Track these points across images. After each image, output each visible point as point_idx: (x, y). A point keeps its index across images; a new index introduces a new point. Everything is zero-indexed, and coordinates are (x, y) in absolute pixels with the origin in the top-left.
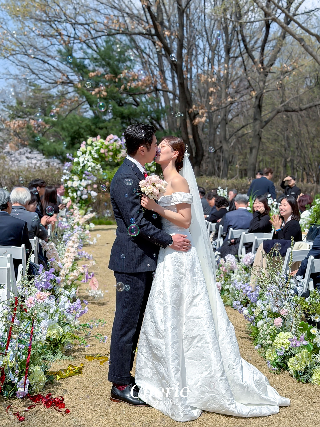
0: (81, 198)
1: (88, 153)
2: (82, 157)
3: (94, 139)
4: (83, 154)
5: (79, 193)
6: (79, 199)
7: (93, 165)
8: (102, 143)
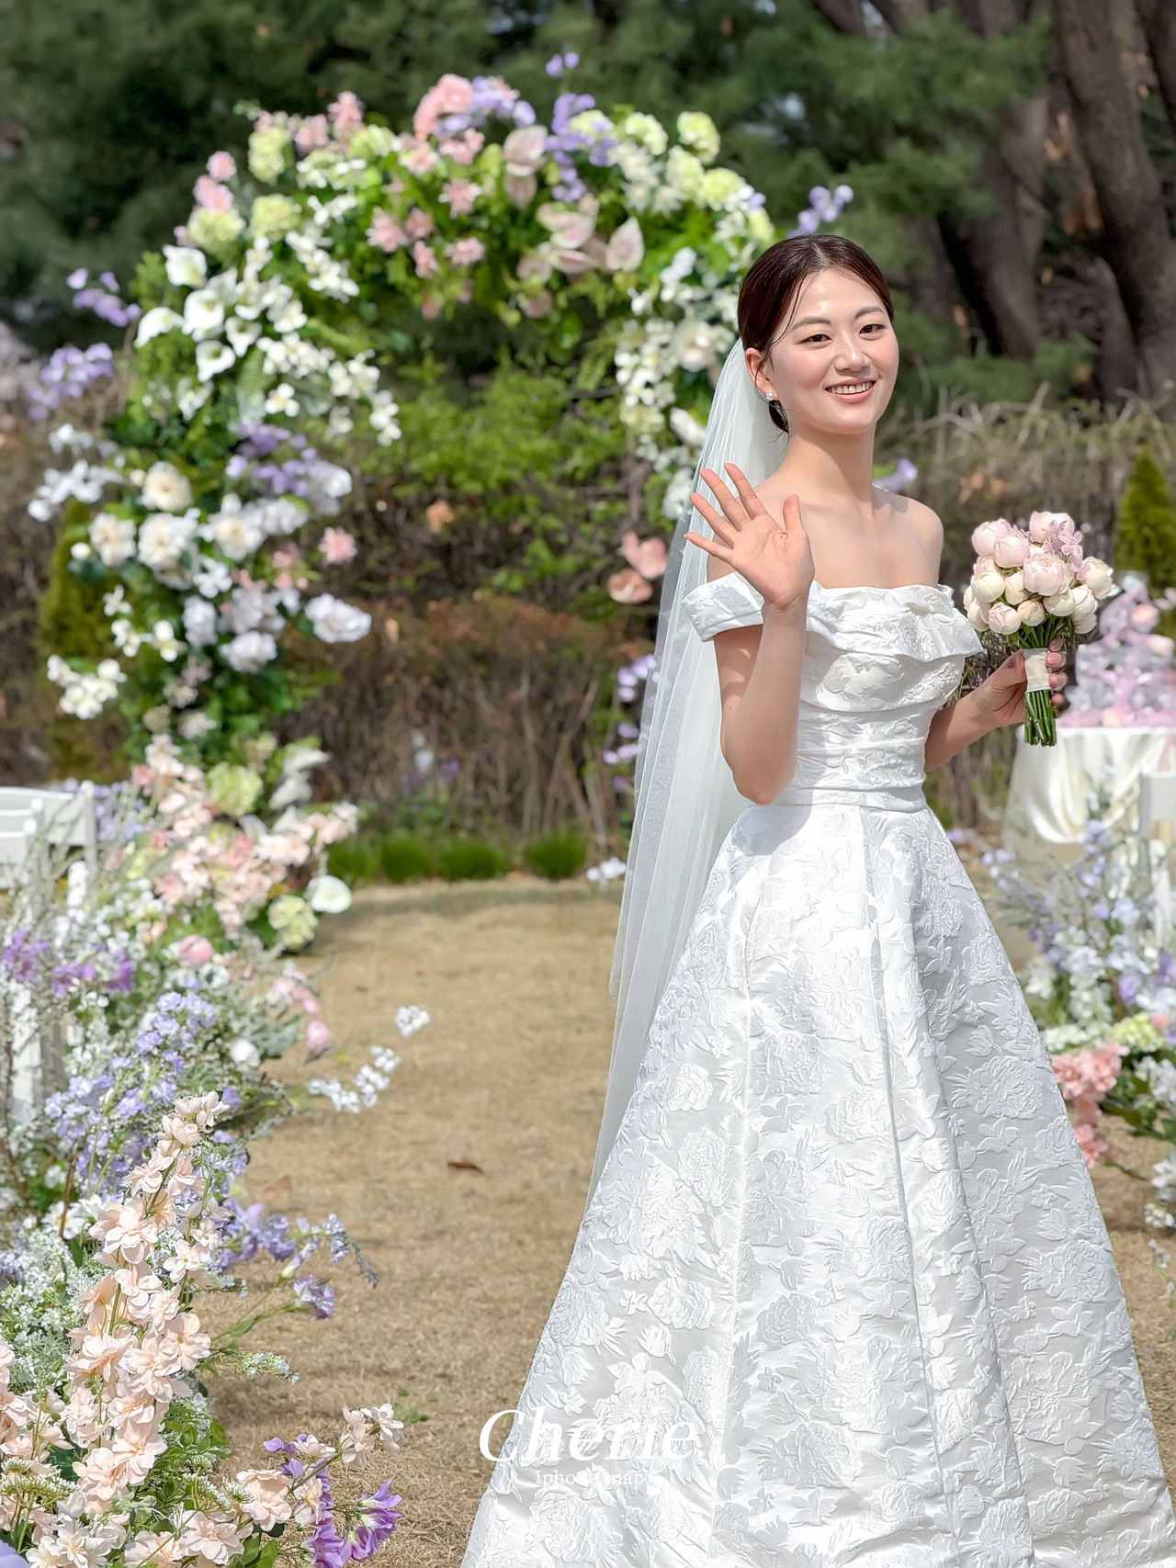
0: (219, 666)
1: (259, 256)
2: (208, 294)
3: (310, 130)
4: (214, 268)
5: (198, 615)
6: (197, 671)
7: (308, 358)
8: (375, 161)
